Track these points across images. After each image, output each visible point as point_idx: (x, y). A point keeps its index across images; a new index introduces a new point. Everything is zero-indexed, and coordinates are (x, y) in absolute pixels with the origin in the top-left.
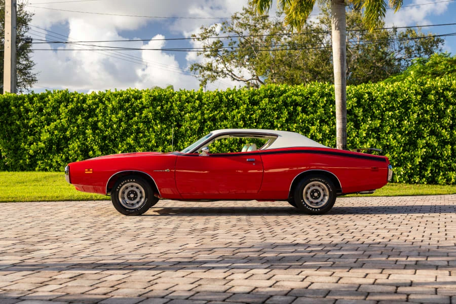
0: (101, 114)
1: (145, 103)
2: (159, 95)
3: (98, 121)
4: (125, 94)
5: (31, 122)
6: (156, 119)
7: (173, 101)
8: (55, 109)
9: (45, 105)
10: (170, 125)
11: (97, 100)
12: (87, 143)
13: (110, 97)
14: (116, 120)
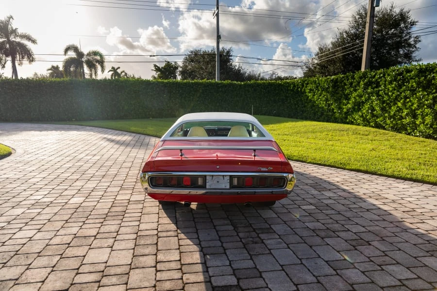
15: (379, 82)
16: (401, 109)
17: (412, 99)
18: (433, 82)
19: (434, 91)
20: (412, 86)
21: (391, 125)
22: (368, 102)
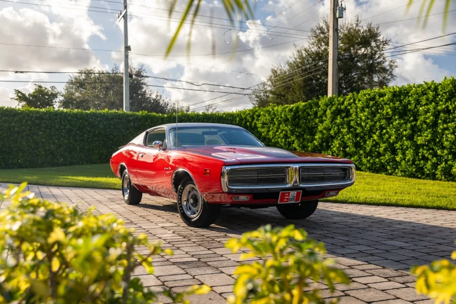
0: (354, 113)
2: (399, 90)
3: (353, 120)
6: (395, 114)
8: (324, 112)
10: (408, 120)
14: (364, 118)
15: (349, 110)
16: (377, 144)
17: (388, 130)
18: (409, 107)
19: (412, 118)
20: (387, 113)
21: (368, 165)
22: (339, 136)
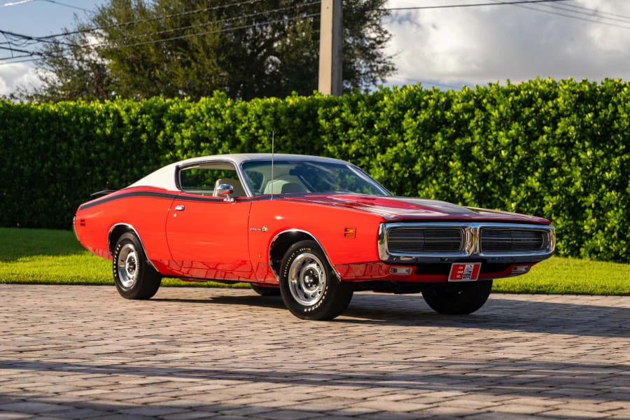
0: (479, 130)
1: (562, 106)
2: (590, 90)
3: (473, 144)
4: (525, 90)
5: (354, 148)
6: (584, 138)
7: (619, 102)
8: (396, 123)
9: (379, 115)
10: (612, 151)
11: (471, 103)
12: (452, 188)
13: (496, 96)
14: (507, 141)
15: (467, 122)
17: (566, 169)
